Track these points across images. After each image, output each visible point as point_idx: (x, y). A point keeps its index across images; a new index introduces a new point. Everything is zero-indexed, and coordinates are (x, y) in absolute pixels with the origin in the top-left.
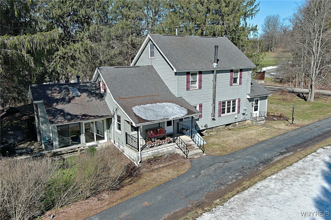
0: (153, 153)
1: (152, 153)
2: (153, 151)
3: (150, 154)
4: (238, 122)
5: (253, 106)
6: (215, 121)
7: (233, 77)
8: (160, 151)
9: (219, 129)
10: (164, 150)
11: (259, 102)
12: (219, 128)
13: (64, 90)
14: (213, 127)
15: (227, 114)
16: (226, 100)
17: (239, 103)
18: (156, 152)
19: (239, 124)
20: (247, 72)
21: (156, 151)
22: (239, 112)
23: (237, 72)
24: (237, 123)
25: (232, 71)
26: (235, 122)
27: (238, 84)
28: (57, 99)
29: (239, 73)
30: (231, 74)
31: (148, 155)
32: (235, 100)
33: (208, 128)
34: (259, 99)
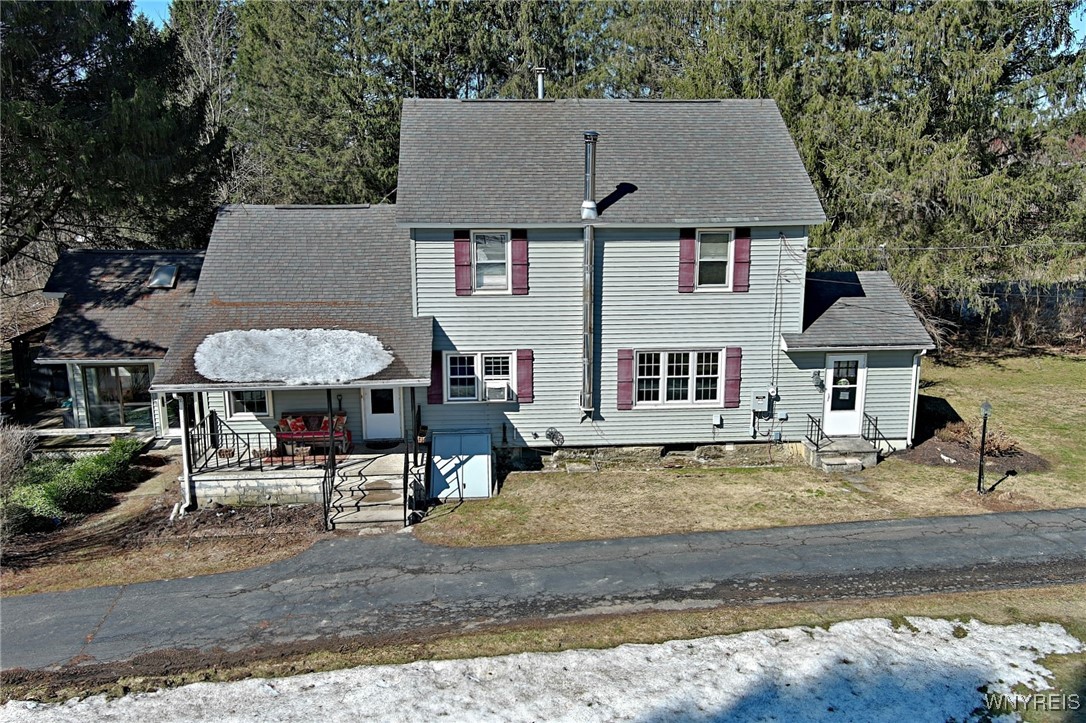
0: (242, 490)
1: (237, 487)
2: (243, 484)
3: (229, 490)
4: (735, 443)
5: (822, 386)
6: (599, 423)
7: (698, 260)
8: (269, 486)
9: (626, 458)
10: (287, 486)
11: (862, 373)
12: (627, 454)
13: (140, 270)
14: (597, 446)
15: (664, 404)
16: (664, 350)
17: (733, 366)
18: (254, 488)
19: (741, 451)
20: (778, 242)
21: (253, 484)
22: (733, 402)
23: (718, 237)
24: (729, 448)
25: (687, 234)
26: (711, 440)
27: (730, 289)
28: (104, 291)
29: (732, 245)
30: (687, 248)
31: (221, 491)
32: (717, 354)
33: (565, 444)
34: (862, 359)
